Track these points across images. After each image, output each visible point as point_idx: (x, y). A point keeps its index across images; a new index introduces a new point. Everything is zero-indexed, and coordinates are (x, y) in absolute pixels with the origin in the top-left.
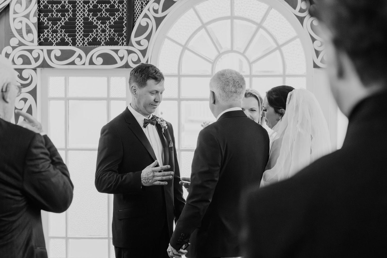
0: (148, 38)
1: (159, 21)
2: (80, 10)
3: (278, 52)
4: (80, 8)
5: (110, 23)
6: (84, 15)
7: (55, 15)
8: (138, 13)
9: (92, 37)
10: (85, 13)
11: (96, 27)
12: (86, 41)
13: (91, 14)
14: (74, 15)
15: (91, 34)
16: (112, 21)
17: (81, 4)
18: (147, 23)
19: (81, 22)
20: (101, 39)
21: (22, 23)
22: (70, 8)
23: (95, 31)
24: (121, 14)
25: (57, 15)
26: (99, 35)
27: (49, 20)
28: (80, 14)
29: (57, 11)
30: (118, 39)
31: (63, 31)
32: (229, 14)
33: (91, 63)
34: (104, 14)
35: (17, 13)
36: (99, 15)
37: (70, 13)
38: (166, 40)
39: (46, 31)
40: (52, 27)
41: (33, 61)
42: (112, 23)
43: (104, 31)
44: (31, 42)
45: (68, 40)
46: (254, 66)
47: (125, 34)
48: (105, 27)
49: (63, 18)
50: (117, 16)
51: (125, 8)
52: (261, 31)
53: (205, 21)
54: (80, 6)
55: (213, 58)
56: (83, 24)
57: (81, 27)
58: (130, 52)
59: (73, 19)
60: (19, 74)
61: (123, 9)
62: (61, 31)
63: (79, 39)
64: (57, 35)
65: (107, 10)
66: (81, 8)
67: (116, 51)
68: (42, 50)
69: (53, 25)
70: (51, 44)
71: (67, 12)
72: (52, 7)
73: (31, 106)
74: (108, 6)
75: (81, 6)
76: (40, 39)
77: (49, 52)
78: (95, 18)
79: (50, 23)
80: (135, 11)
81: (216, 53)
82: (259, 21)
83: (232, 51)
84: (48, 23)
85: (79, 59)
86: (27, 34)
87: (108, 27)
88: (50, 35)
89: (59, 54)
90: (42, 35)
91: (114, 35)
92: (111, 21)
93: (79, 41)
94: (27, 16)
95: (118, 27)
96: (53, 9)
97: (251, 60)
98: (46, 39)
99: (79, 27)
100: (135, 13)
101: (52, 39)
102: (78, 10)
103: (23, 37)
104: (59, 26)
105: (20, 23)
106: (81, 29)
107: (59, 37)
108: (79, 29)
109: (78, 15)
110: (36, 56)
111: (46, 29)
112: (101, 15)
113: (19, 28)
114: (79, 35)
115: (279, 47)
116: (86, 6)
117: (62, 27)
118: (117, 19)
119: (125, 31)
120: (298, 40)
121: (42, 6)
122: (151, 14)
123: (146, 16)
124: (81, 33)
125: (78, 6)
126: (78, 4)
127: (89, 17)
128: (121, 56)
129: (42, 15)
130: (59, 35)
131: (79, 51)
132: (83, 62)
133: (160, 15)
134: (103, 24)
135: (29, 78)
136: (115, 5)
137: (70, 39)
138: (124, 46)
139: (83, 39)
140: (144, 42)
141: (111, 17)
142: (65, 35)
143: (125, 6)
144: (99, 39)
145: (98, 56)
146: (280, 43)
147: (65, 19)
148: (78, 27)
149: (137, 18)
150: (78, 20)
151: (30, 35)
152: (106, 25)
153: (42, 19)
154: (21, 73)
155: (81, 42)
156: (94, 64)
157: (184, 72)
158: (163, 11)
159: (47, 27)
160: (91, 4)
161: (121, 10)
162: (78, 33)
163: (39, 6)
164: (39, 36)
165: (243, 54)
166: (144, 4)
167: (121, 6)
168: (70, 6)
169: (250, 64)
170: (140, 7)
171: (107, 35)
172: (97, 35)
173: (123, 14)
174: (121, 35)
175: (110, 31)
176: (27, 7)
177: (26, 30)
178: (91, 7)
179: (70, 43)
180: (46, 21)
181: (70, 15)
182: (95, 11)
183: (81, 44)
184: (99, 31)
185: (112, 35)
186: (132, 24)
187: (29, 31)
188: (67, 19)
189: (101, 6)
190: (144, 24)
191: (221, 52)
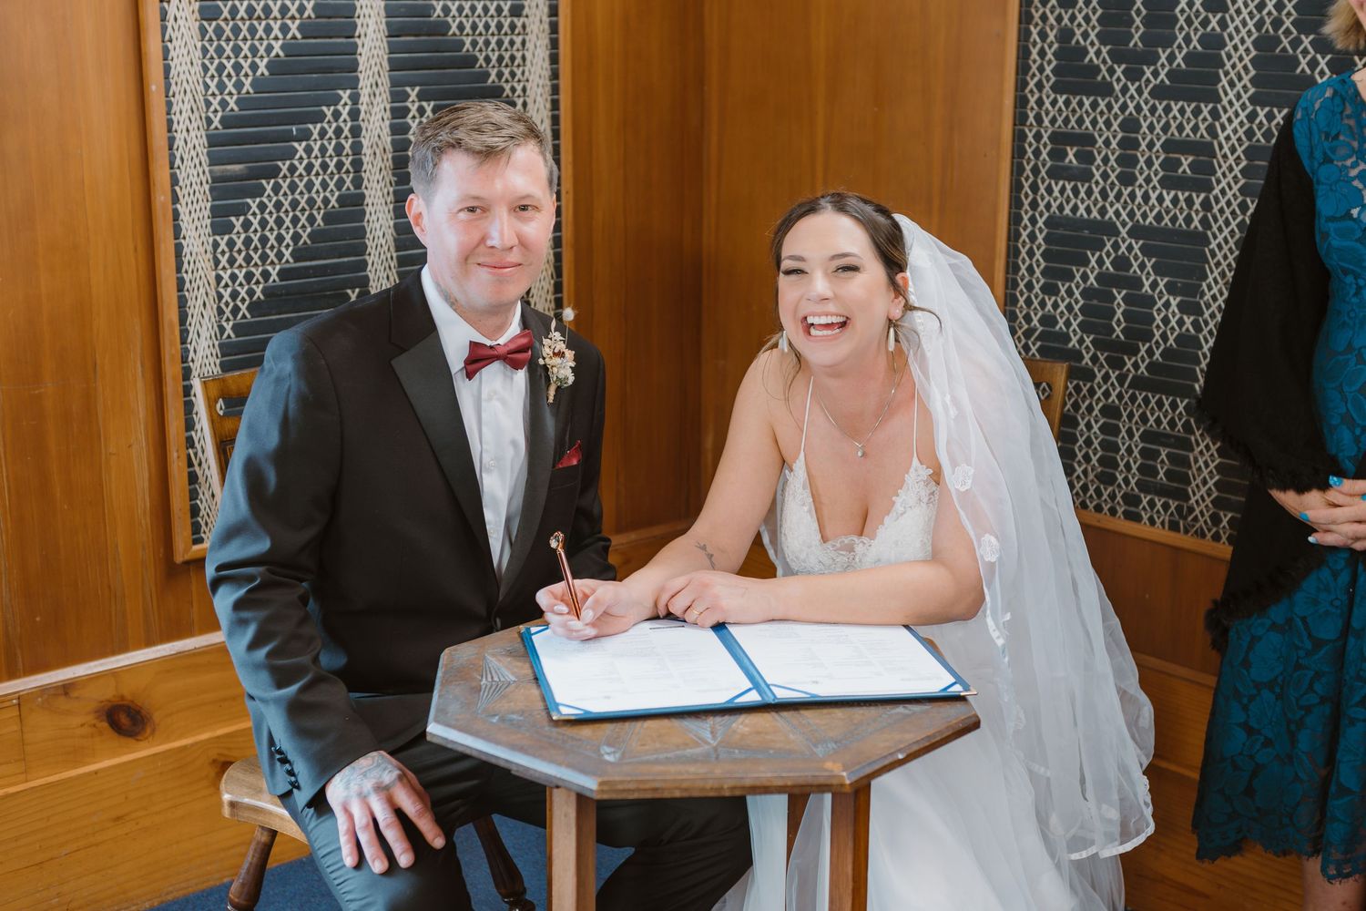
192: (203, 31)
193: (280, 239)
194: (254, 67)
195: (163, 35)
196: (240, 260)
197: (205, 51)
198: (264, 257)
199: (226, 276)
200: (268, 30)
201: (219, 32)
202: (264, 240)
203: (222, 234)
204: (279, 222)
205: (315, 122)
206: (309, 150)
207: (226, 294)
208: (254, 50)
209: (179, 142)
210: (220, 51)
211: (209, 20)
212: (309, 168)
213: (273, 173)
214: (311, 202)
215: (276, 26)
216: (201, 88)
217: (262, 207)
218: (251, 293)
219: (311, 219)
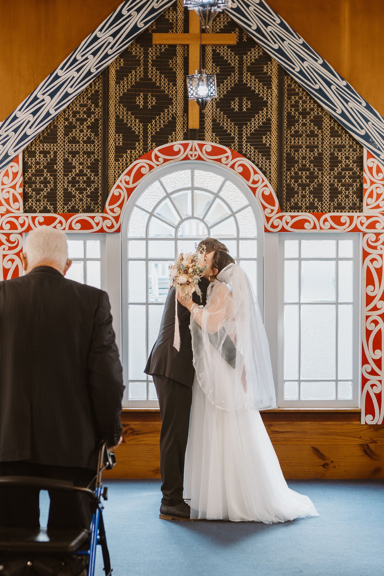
0: (121, 206)
1: (129, 191)
2: (60, 182)
3: (232, 218)
4: (60, 180)
5: (87, 193)
6: (64, 186)
7: (38, 186)
8: (111, 185)
9: (71, 205)
10: (65, 184)
11: (74, 196)
12: (66, 209)
13: (70, 185)
14: (55, 186)
15: (70, 203)
16: (89, 191)
17: (62, 176)
18: (120, 193)
19: (62, 193)
20: (79, 207)
21: (9, 193)
22: (52, 180)
23: (73, 200)
24: (96, 186)
25: (40, 186)
26: (77, 203)
27: (33, 190)
28: (60, 186)
29: (41, 182)
30: (94, 207)
31: (46, 201)
32: (190, 185)
33: (71, 228)
34: (81, 185)
35: (5, 184)
36: (77, 186)
37: (52, 184)
38: (135, 208)
39: (30, 200)
40: (36, 197)
41: (19, 227)
42: (89, 193)
43: (81, 200)
44: (17, 210)
45: (50, 208)
46: (212, 230)
47: (100, 203)
48: (83, 196)
49: (45, 189)
50: (93, 187)
51: (100, 180)
52: (218, 200)
53: (169, 191)
54: (60, 178)
55: (176, 223)
56: (63, 194)
57: (62, 196)
58: (104, 219)
59: (54, 190)
60: (6, 238)
61: (98, 180)
62: (44, 201)
63: (60, 207)
64: (40, 204)
65: (84, 182)
66: (62, 180)
67: (93, 218)
68: (27, 217)
69: (36, 195)
70: (35, 212)
71: (49, 184)
72: (36, 179)
73: (17, 266)
74: (85, 178)
75: (62, 178)
76: (25, 208)
77: (34, 219)
78: (74, 189)
79: (34, 193)
80: (109, 183)
81: (179, 219)
82: (216, 191)
83: (193, 217)
84: (32, 193)
85: (60, 225)
86: (14, 203)
87: (85, 196)
88: (34, 204)
89: (42, 220)
90: (27, 203)
91: (90, 203)
92: (87, 191)
93: (60, 209)
94: (14, 187)
95: (94, 196)
96: (37, 181)
97: (209, 226)
98: (31, 208)
99: (60, 196)
100: (109, 184)
101: (36, 207)
102: (58, 182)
103: (10, 206)
104: (42, 195)
105: (7, 193)
106: (62, 198)
107: (42, 205)
108: (60, 198)
109: (59, 186)
110: (22, 222)
111: (30, 199)
112: (79, 186)
113: (6, 197)
114: (59, 204)
115: (233, 214)
116: (66, 179)
117: (45, 197)
118: (93, 189)
119: (100, 200)
120: (250, 207)
121: (26, 178)
122: (123, 185)
123: (119, 187)
124: (62, 202)
125: (59, 178)
126: (59, 176)
127: (69, 188)
128: (98, 222)
129: (27, 186)
130: (42, 204)
131: (60, 218)
132: (63, 227)
133: (131, 186)
134: (81, 195)
135: (15, 241)
136: (91, 177)
137: (52, 207)
138: (99, 214)
139: (63, 208)
140: (117, 210)
141: (88, 188)
142: (47, 204)
143: (100, 178)
144: (77, 207)
145: (77, 222)
146: (235, 210)
147: (47, 190)
148: (58, 196)
149: (111, 188)
150: (59, 191)
151: (16, 203)
152: (84, 195)
153: (26, 190)
154: (8, 237)
155: (61, 209)
156: (73, 229)
157: (151, 235)
158: (133, 183)
159: (31, 197)
160: (70, 177)
161: (96, 182)
162: (58, 202)
163: (24, 178)
164: (24, 204)
165: (202, 220)
166: (117, 176)
167: (96, 178)
168: (52, 178)
169: (209, 229)
170: (113, 179)
171: (84, 203)
172: (75, 204)
173: (98, 185)
174: (96, 204)
175: (87, 200)
176: (13, 180)
177: (13, 199)
178: (70, 179)
179: (52, 211)
180: (30, 191)
181: (52, 186)
182: (73, 182)
183: (62, 211)
184: (77, 200)
185: (88, 203)
186: (106, 194)
187: (16, 200)
188: (49, 190)
189: (79, 178)
190: (117, 194)
191: (183, 219)
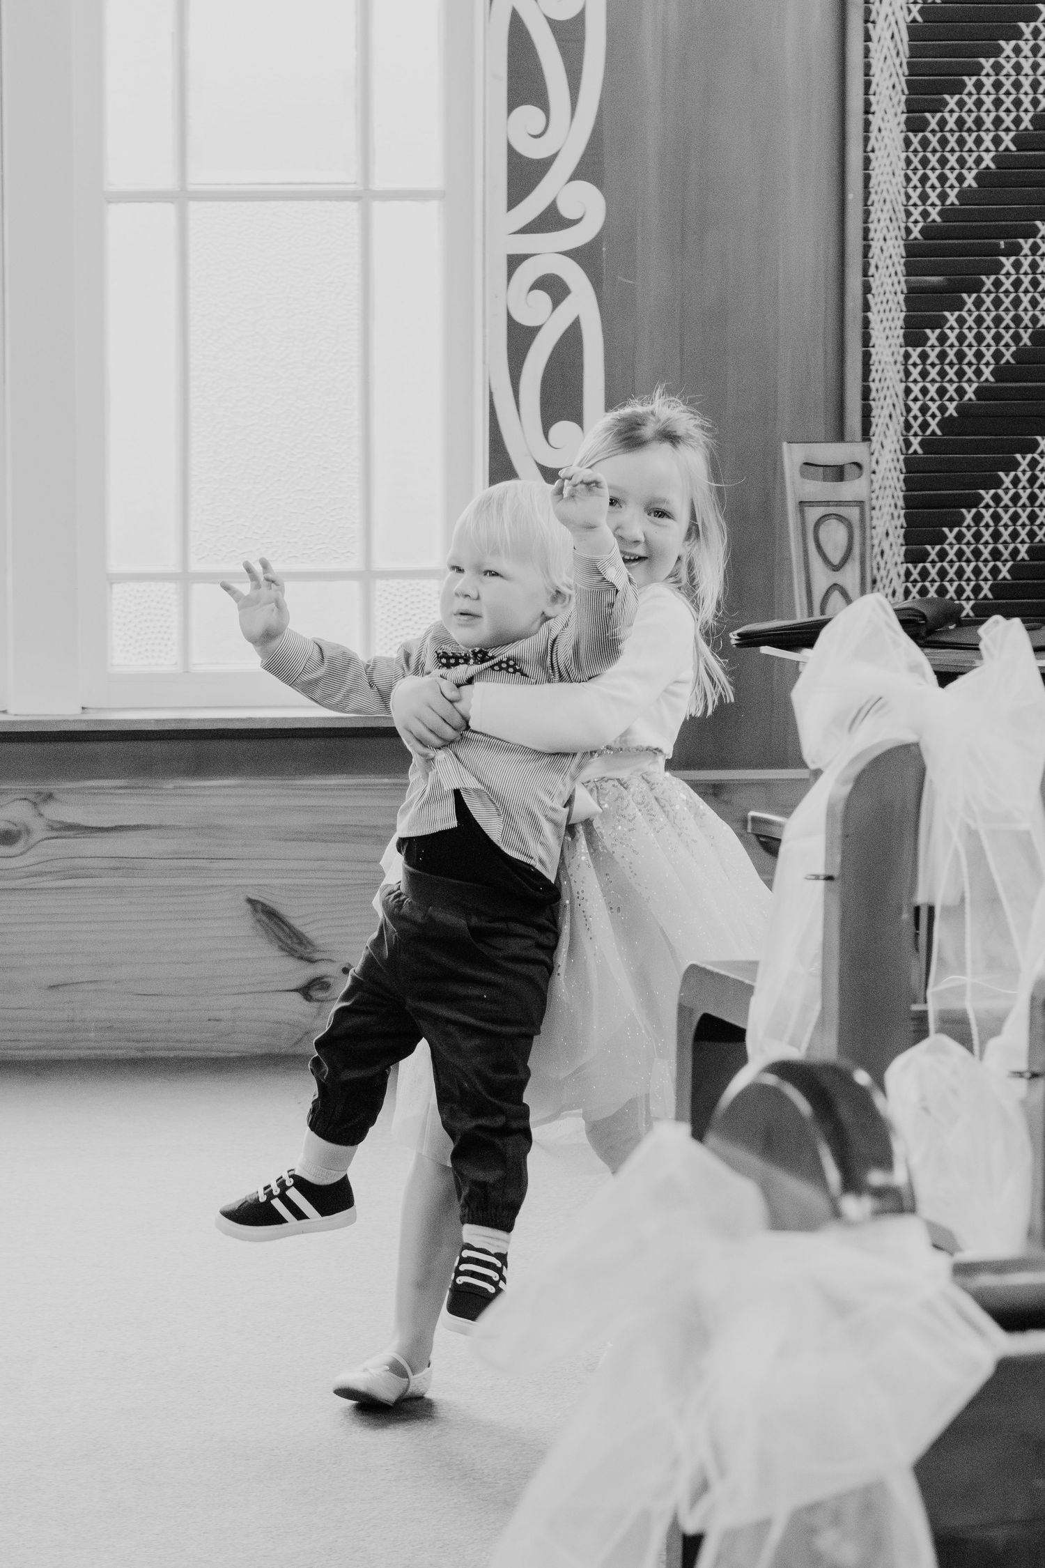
192: (908, 143)
193: (979, 355)
194: (961, 178)
195: (866, 146)
196: (933, 373)
197: (908, 162)
198: (960, 374)
199: (916, 389)
200: (979, 141)
201: (925, 143)
202: (961, 355)
203: (915, 346)
204: (980, 338)
205: (1026, 237)
206: (1017, 265)
207: (915, 408)
208: (962, 162)
209: (875, 251)
210: (925, 162)
211: (915, 131)
212: (1017, 284)
213: (976, 287)
214: (1017, 320)
215: (988, 139)
216: (903, 198)
217: (961, 321)
218: (943, 409)
219: (1016, 338)
